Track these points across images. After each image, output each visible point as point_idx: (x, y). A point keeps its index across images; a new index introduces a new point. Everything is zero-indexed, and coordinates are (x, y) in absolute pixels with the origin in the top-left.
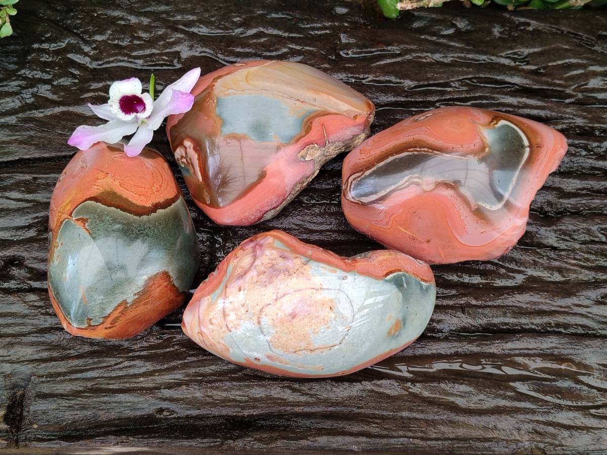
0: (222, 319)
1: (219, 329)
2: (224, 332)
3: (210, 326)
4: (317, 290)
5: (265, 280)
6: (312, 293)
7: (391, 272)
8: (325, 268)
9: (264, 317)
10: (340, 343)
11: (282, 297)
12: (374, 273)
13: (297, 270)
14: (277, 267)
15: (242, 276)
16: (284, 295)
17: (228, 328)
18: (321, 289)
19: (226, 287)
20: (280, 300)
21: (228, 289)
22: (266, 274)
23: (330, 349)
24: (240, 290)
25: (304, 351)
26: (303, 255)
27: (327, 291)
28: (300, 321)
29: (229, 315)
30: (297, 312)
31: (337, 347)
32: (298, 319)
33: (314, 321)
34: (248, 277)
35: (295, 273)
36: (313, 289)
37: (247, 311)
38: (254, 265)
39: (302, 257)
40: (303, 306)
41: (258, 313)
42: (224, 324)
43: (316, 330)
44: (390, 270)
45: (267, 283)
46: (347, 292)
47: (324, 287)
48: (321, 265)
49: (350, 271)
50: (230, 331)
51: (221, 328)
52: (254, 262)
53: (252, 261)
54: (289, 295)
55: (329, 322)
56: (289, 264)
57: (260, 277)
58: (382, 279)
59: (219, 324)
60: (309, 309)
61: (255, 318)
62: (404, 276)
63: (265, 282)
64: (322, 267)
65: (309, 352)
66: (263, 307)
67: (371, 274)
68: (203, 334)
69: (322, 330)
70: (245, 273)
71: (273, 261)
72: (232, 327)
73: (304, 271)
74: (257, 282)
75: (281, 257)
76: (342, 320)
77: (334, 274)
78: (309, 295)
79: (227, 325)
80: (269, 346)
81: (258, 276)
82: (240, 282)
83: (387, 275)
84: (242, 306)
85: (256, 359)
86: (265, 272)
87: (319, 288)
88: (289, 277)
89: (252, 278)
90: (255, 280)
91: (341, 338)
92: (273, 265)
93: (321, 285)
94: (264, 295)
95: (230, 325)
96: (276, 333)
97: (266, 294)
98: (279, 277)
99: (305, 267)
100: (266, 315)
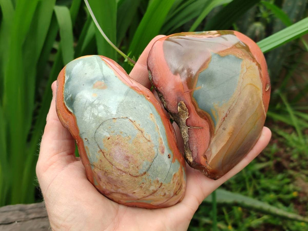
0: (157, 192)
1: (165, 189)
2: (164, 186)
3: (167, 193)
4: (103, 153)
5: (119, 184)
6: (107, 155)
7: (68, 110)
8: (89, 154)
9: (139, 173)
10: (127, 118)
11: (121, 170)
12: (73, 122)
13: (101, 169)
14: (107, 181)
15: (126, 195)
16: (119, 170)
17: (161, 186)
18: (101, 151)
19: (138, 199)
20: (123, 170)
21: (139, 198)
22: (115, 184)
23: (134, 121)
24: (134, 193)
25: (145, 136)
26: (91, 169)
27: (100, 146)
28: (128, 152)
29: (153, 190)
30: (124, 157)
31: (131, 118)
32: (128, 154)
33: (122, 144)
34: (125, 192)
35: (103, 170)
36: (104, 155)
37: (143, 183)
38: (116, 192)
39: (92, 170)
40: (118, 156)
41: (140, 177)
42: (160, 188)
43: (127, 139)
44: (66, 111)
45: (119, 182)
46: (93, 134)
47: (99, 149)
48: (89, 157)
49: (81, 138)
50: (161, 184)
51: (164, 188)
52: (114, 192)
53: (114, 193)
54: (117, 167)
55: (117, 134)
56: (101, 174)
57: (119, 187)
58: (74, 115)
59: (162, 191)
60: (117, 151)
61: (144, 176)
62: (66, 100)
63: (120, 183)
64: (90, 156)
65: (144, 133)
66: (134, 177)
67: (75, 123)
68: (175, 193)
69: (125, 135)
70: (123, 194)
71: (106, 183)
72: (159, 184)
73: (99, 165)
74: (123, 187)
75: (101, 180)
76: (111, 127)
77: (88, 147)
78: (110, 156)
79: (159, 187)
80: (155, 158)
81: (119, 188)
82: (131, 194)
83: (70, 112)
84: (142, 187)
85: (169, 158)
86: (115, 185)
87: (101, 152)
88: (107, 172)
89: (123, 190)
90: (123, 188)
91: (124, 120)
92: (108, 183)
93: (99, 152)
94: (127, 180)
95: (158, 186)
96: (144, 160)
97: (126, 179)
98: (112, 177)
99: (96, 166)
100: (138, 173)
